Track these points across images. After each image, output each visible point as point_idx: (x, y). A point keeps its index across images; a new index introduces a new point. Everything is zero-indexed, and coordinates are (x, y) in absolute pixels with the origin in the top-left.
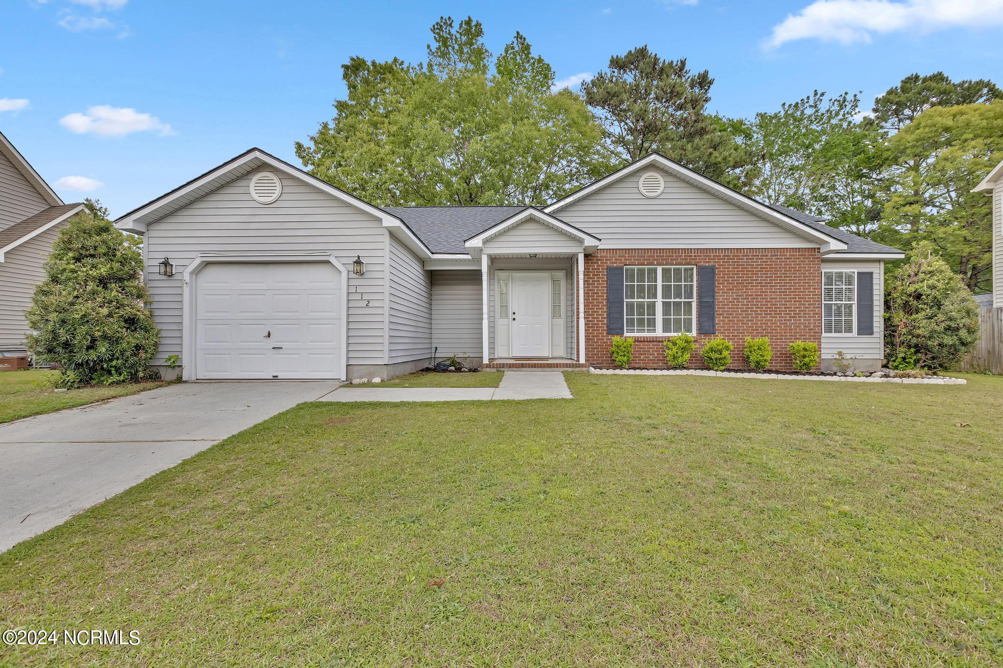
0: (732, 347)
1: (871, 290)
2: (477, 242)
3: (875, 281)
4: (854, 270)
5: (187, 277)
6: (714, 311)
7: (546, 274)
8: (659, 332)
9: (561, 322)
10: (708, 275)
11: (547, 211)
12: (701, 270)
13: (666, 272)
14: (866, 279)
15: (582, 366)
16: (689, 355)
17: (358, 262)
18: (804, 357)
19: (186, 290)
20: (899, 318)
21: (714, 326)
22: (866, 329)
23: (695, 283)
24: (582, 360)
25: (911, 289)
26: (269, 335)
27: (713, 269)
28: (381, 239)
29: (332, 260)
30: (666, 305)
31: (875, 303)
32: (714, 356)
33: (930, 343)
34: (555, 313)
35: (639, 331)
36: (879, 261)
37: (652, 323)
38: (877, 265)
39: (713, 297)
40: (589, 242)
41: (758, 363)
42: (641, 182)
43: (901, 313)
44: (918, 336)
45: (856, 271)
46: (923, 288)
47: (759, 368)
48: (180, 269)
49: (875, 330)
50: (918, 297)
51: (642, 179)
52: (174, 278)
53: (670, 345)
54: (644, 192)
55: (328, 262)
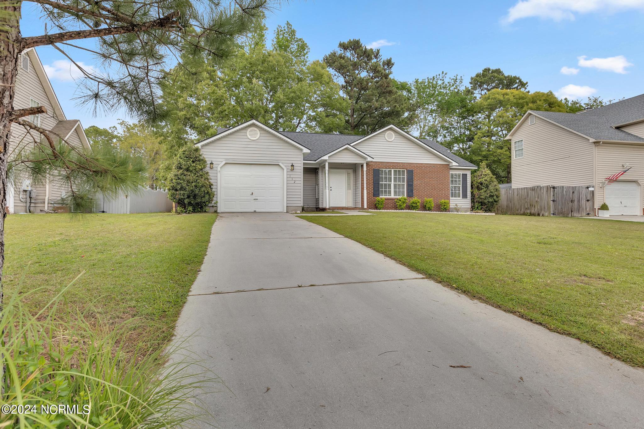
0: (420, 202)
1: (467, 181)
2: (326, 158)
3: (468, 177)
4: (461, 172)
5: (219, 169)
6: (413, 188)
8: (392, 196)
9: (351, 192)
10: (410, 174)
11: (352, 145)
12: (408, 171)
13: (395, 171)
14: (465, 176)
15: (365, 209)
16: (405, 205)
17: (292, 166)
18: (445, 206)
19: (219, 175)
20: (476, 192)
21: (413, 194)
22: (465, 196)
23: (406, 177)
24: (365, 207)
25: (479, 181)
26: (252, 193)
27: (412, 171)
28: (300, 156)
29: (281, 164)
30: (395, 185)
31: (468, 186)
32: (414, 205)
33: (485, 201)
34: (349, 188)
35: (385, 195)
36: (469, 169)
37: (390, 192)
38: (468, 171)
39: (413, 182)
40: (369, 159)
41: (429, 208)
42: (386, 135)
43: (476, 190)
44: (481, 199)
45: (461, 173)
46: (483, 180)
47: (429, 209)
48: (216, 166)
49: (468, 196)
50: (481, 184)
51: (386, 134)
52: (214, 169)
53: (398, 201)
54: (387, 139)
55: (278, 165)
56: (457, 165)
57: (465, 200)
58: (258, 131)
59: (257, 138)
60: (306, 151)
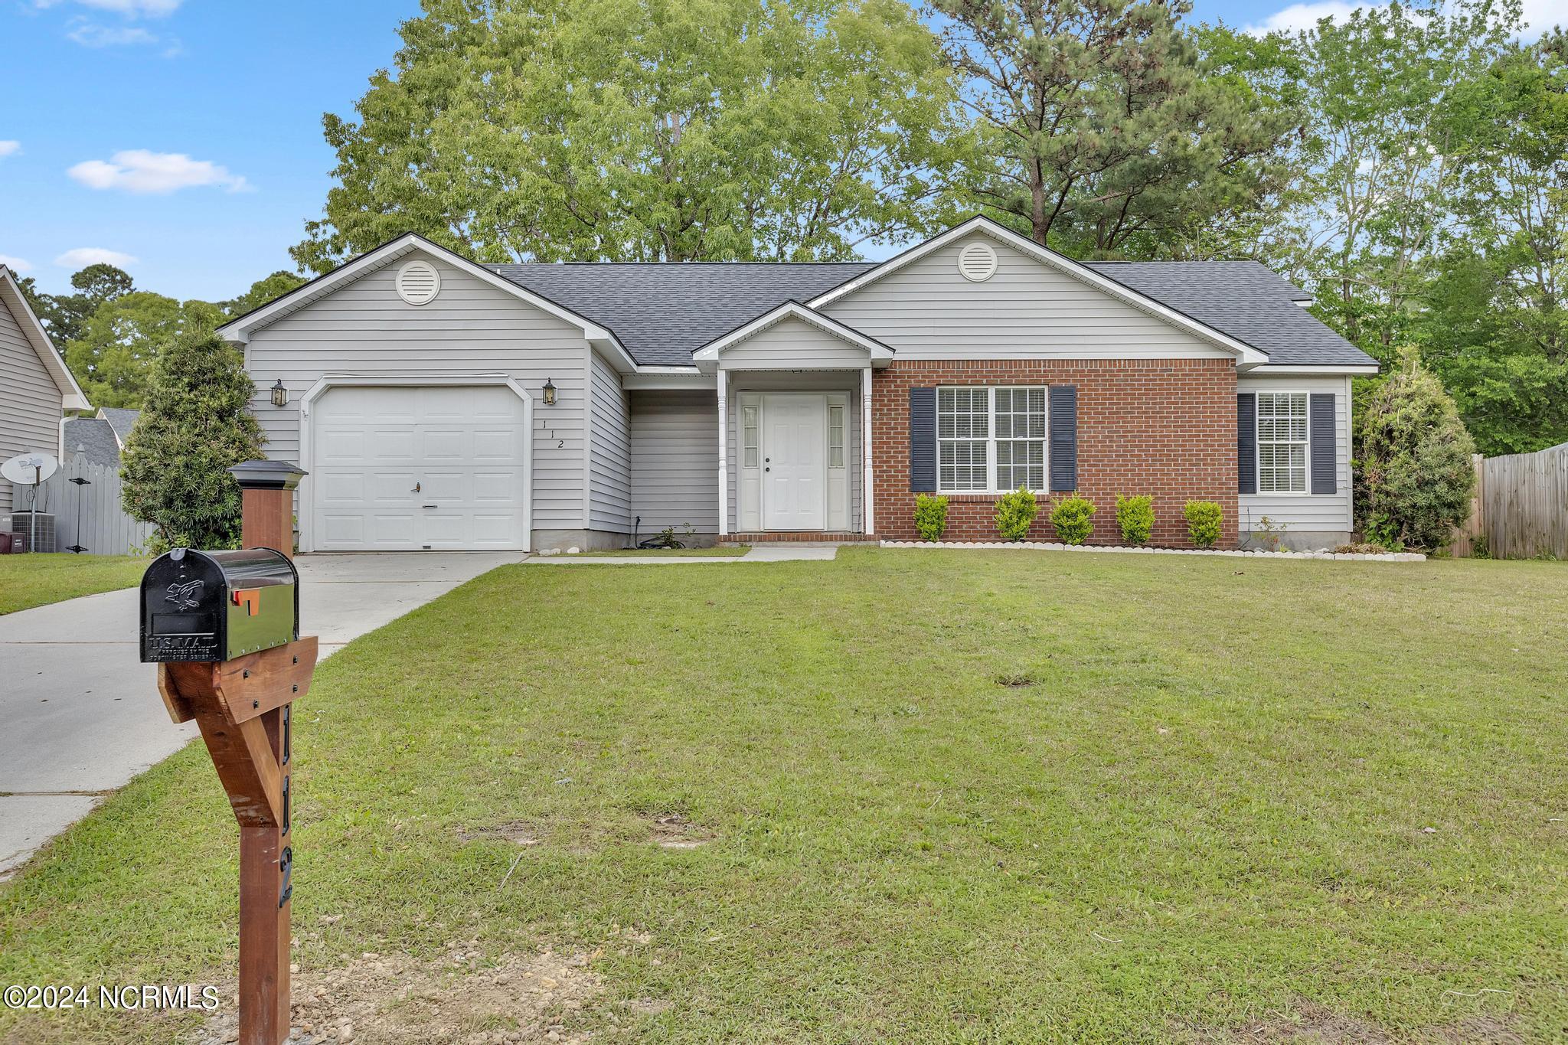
0: (1094, 509)
1: (1333, 422)
2: (710, 353)
3: (1338, 409)
4: (1307, 389)
5: (305, 406)
6: (1074, 455)
7: (819, 397)
8: (992, 489)
9: (842, 474)
10: (1065, 400)
11: (814, 305)
12: (1054, 391)
13: (1002, 396)
14: (1324, 405)
15: (870, 538)
16: (1029, 522)
17: (549, 388)
18: (1200, 523)
19: (304, 426)
20: (1372, 463)
21: (1074, 479)
22: (1324, 483)
23: (1047, 413)
24: (870, 530)
25: (1382, 423)
26: (418, 488)
27: (1071, 391)
28: (580, 354)
29: (511, 383)
30: (1002, 448)
31: (1339, 443)
32: (1064, 521)
33: (1400, 504)
34: (834, 461)
35: (960, 487)
36: (1344, 376)
37: (981, 474)
38: (1340, 383)
39: (1073, 434)
40: (878, 353)
41: (1131, 532)
42: (962, 258)
43: (1374, 458)
44: (1388, 494)
45: (1308, 393)
46: (1395, 419)
47: (1134, 539)
48: (296, 396)
49: (1339, 485)
50: (1389, 433)
51: (964, 252)
52: (288, 407)
53: (1004, 507)
54: (966, 272)
55: (505, 386)
56: (1265, 359)
57: (1324, 500)
58: (433, 272)
59: (431, 295)
60: (594, 333)
